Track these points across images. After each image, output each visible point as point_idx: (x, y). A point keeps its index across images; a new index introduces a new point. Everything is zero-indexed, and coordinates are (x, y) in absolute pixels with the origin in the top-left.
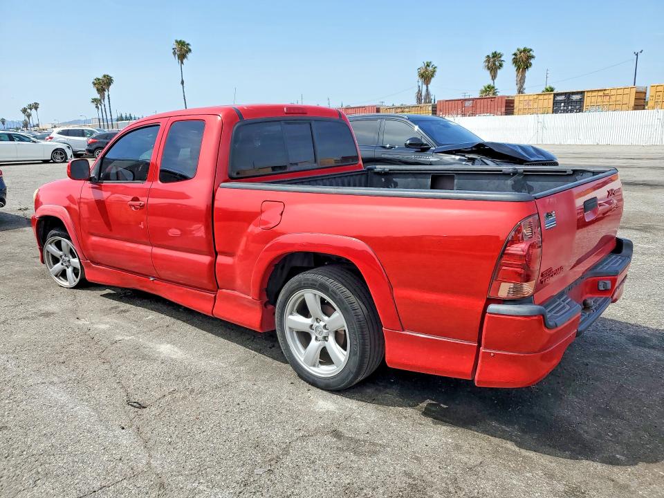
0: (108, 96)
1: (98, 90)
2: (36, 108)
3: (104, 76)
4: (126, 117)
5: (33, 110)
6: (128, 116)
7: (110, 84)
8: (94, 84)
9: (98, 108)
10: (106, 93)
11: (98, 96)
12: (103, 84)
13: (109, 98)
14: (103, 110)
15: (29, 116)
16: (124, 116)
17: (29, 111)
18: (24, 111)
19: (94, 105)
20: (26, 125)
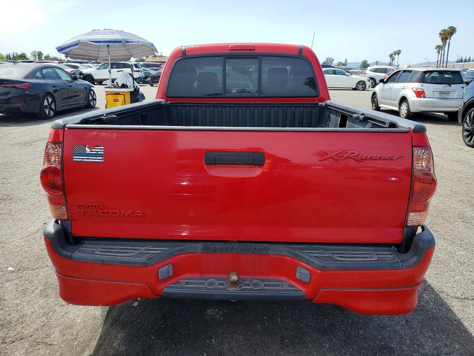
0: (449, 42)
1: (442, 39)
2: (399, 54)
3: (450, 28)
4: (465, 60)
5: (397, 55)
6: (467, 59)
7: (453, 34)
8: (440, 34)
9: (439, 52)
10: (448, 41)
11: (441, 44)
12: (447, 35)
13: (449, 45)
14: (443, 54)
15: (393, 59)
16: (464, 59)
17: (394, 56)
18: (391, 56)
19: (436, 51)
20: (390, 64)
